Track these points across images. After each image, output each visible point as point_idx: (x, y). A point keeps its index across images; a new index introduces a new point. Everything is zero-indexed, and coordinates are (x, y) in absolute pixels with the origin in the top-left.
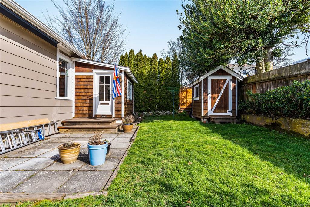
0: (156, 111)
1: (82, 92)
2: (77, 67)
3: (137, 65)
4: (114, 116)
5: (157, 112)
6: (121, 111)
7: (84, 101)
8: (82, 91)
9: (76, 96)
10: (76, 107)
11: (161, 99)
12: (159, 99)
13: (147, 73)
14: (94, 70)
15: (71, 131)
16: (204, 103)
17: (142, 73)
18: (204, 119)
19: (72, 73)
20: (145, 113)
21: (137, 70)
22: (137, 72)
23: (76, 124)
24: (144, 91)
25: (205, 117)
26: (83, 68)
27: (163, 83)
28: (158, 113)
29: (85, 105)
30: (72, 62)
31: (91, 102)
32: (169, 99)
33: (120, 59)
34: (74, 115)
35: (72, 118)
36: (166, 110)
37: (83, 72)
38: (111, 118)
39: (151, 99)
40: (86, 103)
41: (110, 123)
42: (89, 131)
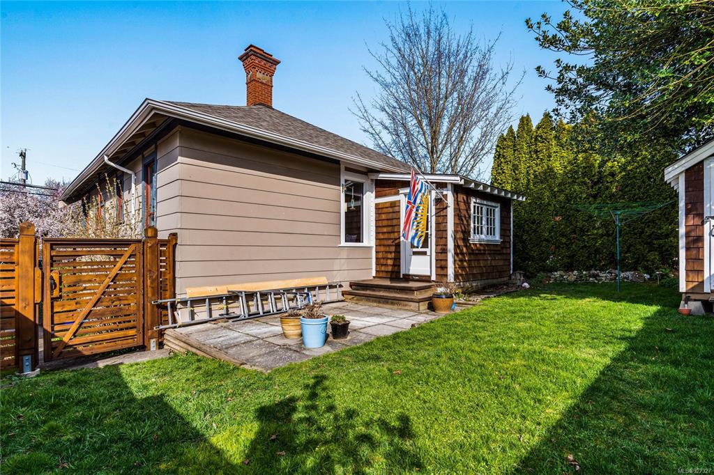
0: (590, 270)
1: (385, 233)
2: (378, 189)
3: (536, 152)
4: (433, 278)
5: (593, 271)
6: (447, 268)
7: (387, 249)
8: (385, 230)
9: (376, 239)
10: (377, 258)
11: (608, 235)
12: (602, 235)
13: (565, 167)
14: (402, 191)
15: (357, 300)
16: (687, 249)
17: (551, 169)
18: (687, 300)
19: (370, 201)
20: (557, 274)
21: (537, 165)
22: (535, 171)
23: (367, 289)
24: (556, 215)
25: (693, 297)
26: (385, 189)
27: (614, 190)
28: (595, 276)
29: (389, 256)
30: (370, 182)
31: (398, 252)
32: (636, 234)
33: (497, 146)
34: (374, 274)
35: (372, 278)
36: (625, 268)
37: (385, 195)
38: (430, 281)
39: (574, 238)
40: (391, 252)
41: (414, 290)
42: (379, 302)
